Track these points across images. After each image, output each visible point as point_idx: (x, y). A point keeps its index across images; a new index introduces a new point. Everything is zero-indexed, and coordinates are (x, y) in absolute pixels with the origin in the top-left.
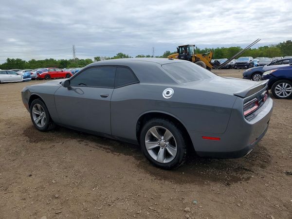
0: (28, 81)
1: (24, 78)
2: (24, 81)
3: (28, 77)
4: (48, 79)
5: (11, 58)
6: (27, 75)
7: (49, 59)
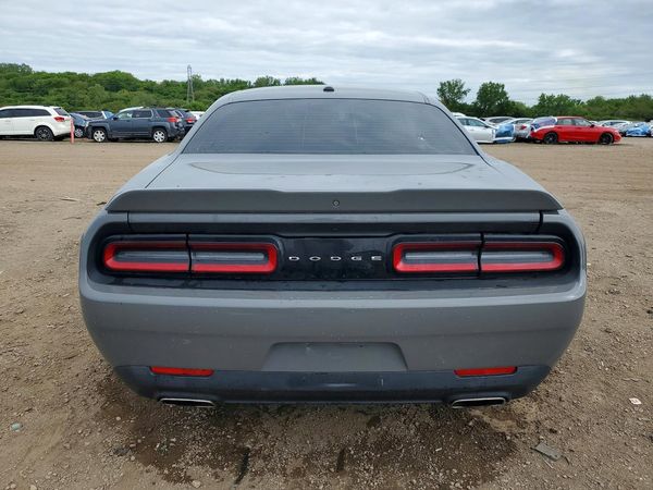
0: (504, 142)
1: (497, 136)
2: (495, 143)
3: (507, 134)
4: (550, 143)
5: (548, 94)
6: (504, 130)
7: (638, 95)
